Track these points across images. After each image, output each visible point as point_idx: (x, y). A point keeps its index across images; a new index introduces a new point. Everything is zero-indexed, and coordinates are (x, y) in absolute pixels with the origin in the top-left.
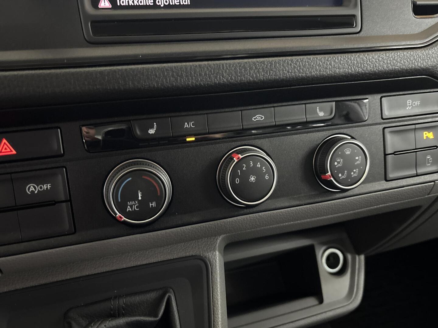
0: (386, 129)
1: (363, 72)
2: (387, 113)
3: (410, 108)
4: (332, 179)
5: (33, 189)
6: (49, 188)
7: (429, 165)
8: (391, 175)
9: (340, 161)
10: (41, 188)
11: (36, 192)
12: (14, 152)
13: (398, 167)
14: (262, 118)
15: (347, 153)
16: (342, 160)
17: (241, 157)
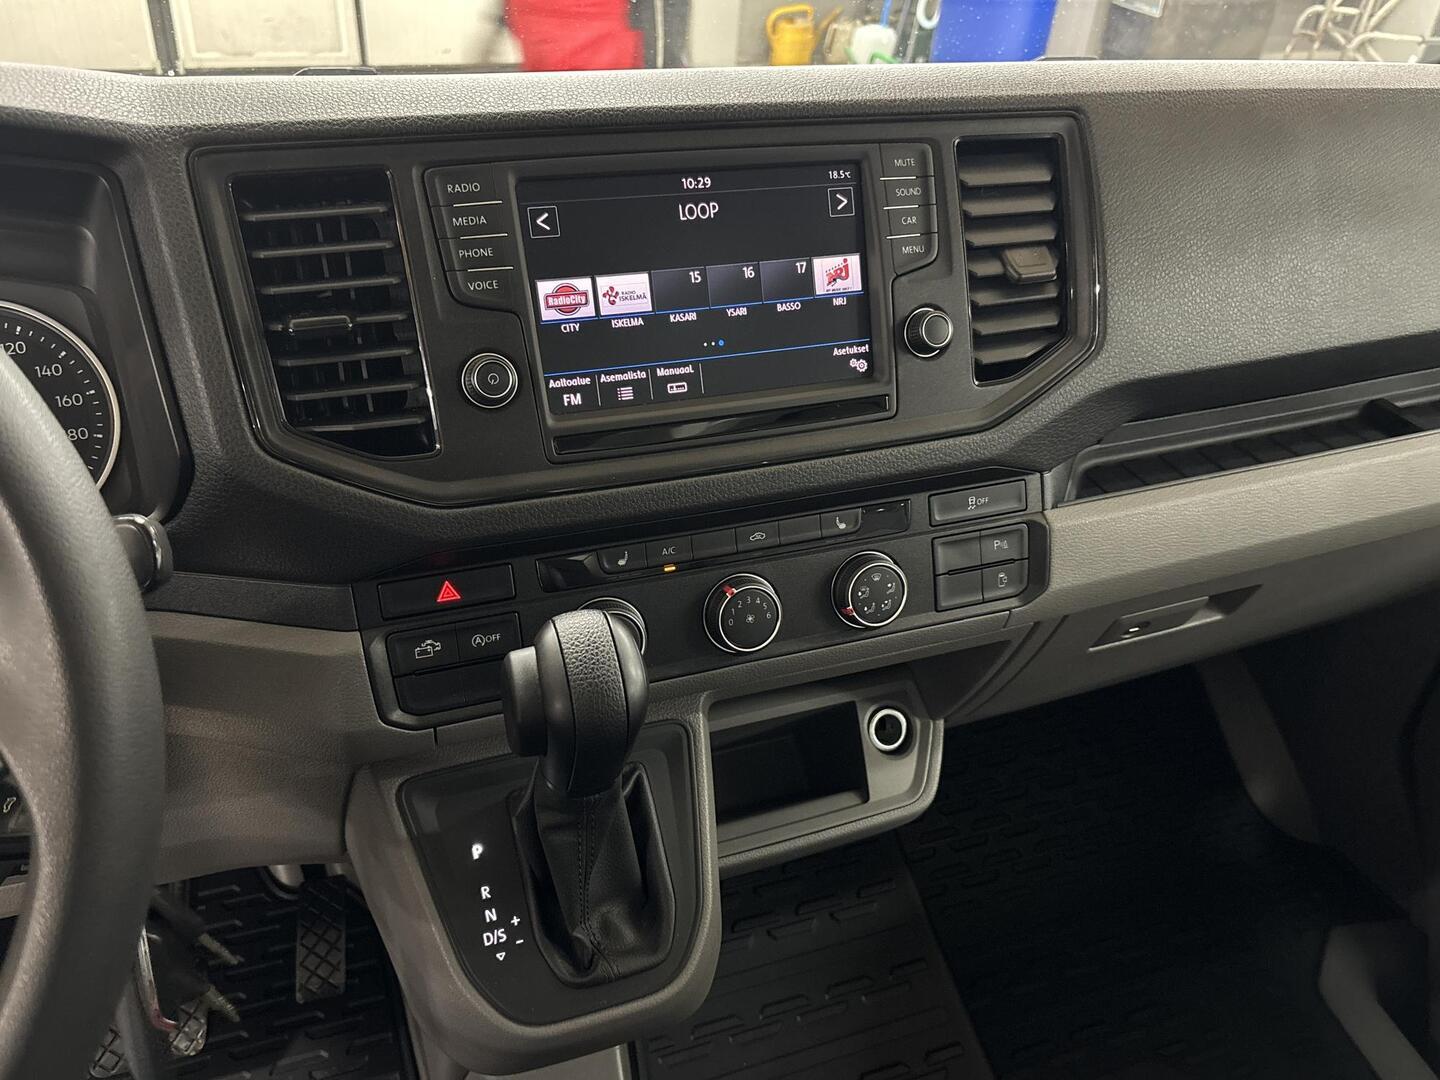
0: (936, 541)
1: (896, 473)
2: (938, 517)
3: (973, 508)
4: (854, 614)
5: (480, 641)
6: (497, 639)
7: (1003, 586)
8: (943, 604)
9: (866, 591)
10: (489, 639)
11: (482, 644)
12: (458, 597)
13: (953, 592)
14: (762, 536)
15: (875, 580)
16: (867, 589)
17: (736, 591)
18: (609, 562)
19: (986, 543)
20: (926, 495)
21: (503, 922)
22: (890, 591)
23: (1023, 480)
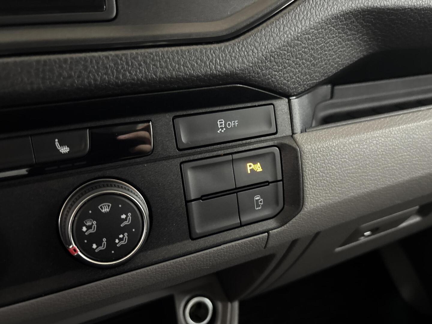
0: (185, 165)
2: (185, 141)
4: (80, 253)
7: (259, 208)
8: (198, 230)
9: (93, 224)
15: (103, 211)
16: (95, 222)
19: (238, 166)
20: (169, 117)
22: (126, 223)
23: (272, 104)
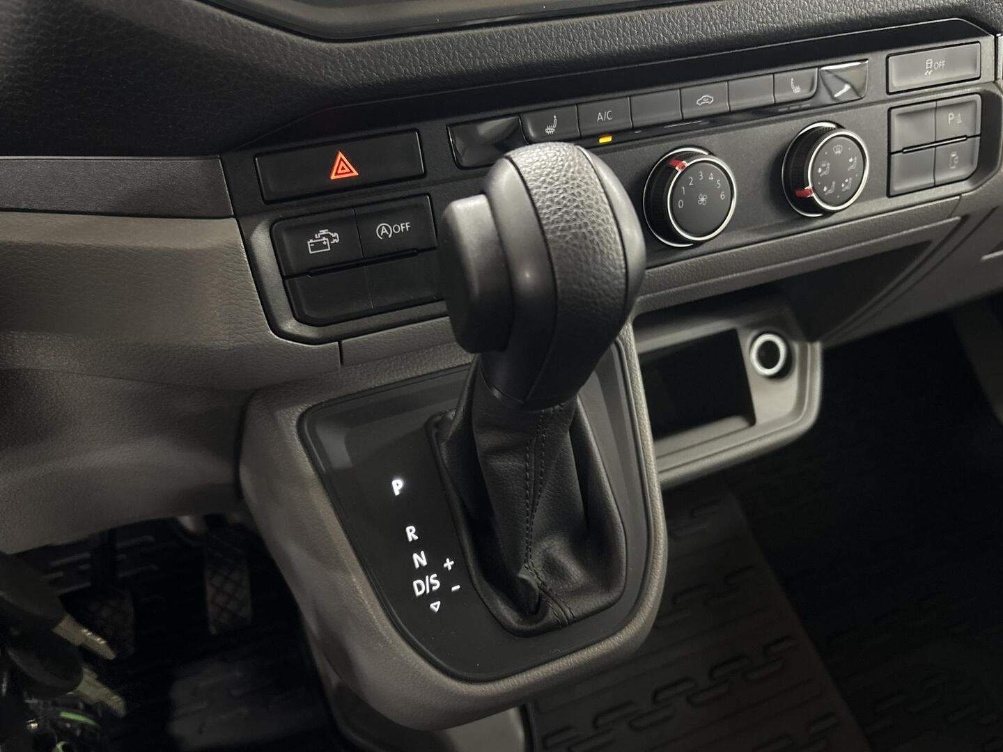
0: (893, 111)
1: (868, 15)
2: (895, 84)
3: (930, 73)
4: (814, 195)
5: (386, 231)
6: (407, 229)
7: (954, 167)
8: (896, 188)
9: (827, 166)
10: (396, 229)
11: (390, 236)
12: (355, 173)
13: (908, 174)
14: (710, 100)
15: (836, 153)
16: (828, 164)
17: (687, 165)
18: (535, 130)
19: (940, 116)
20: (884, 54)
21: (434, 566)
22: (852, 167)
23: (978, 42)
